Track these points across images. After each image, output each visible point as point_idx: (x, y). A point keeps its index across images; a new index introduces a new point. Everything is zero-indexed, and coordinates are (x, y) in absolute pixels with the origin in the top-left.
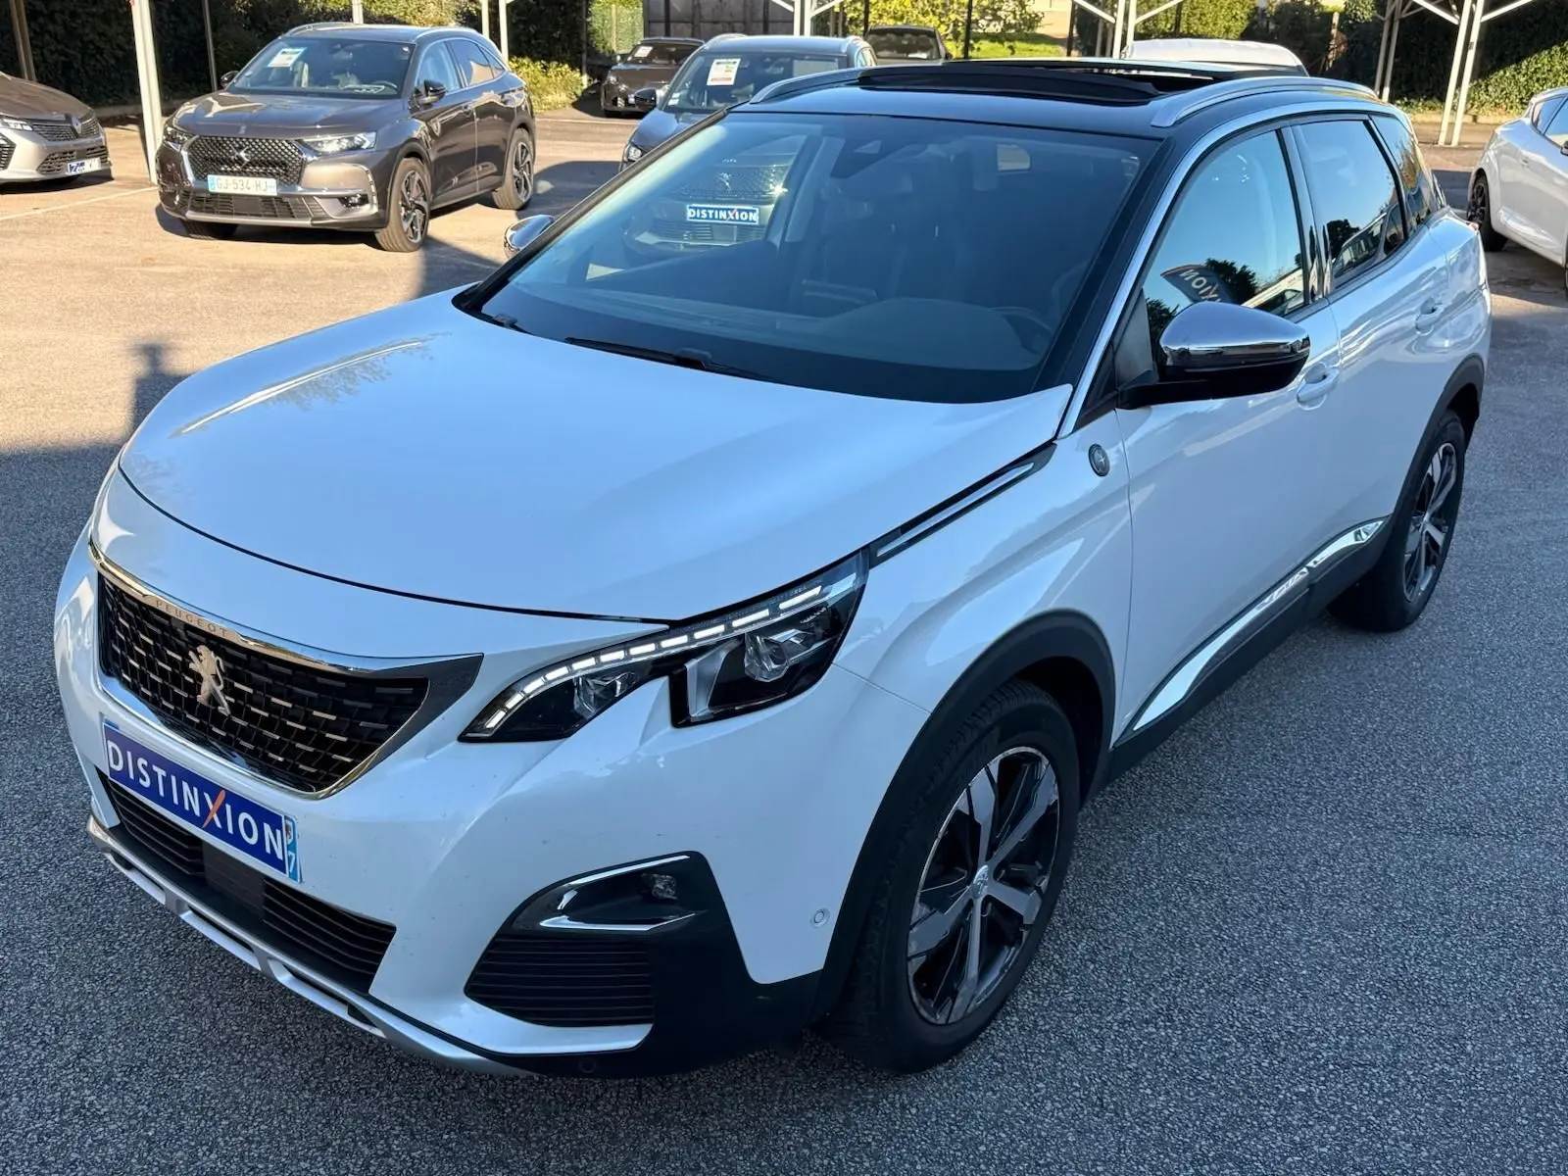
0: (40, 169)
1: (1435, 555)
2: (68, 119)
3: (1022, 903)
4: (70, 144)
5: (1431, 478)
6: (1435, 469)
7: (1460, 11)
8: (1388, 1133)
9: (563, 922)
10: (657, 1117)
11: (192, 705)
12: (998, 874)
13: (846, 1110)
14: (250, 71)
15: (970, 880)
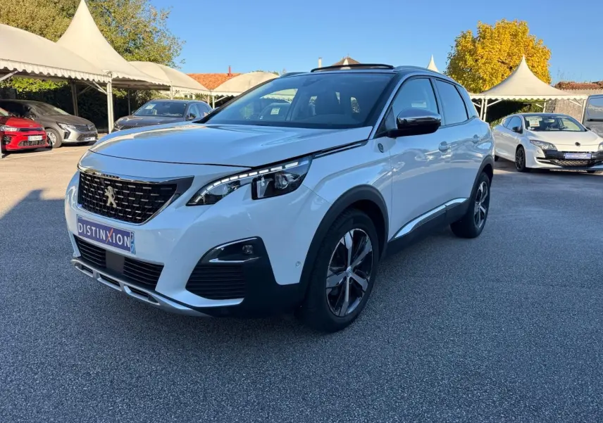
0: (77, 139)
1: (484, 216)
2: (87, 126)
3: (362, 282)
4: (87, 133)
5: (480, 190)
6: (481, 187)
7: (481, 104)
8: (479, 349)
9: (216, 261)
10: (247, 345)
11: (105, 207)
12: (354, 270)
13: (307, 342)
14: (140, 110)
15: (345, 270)
